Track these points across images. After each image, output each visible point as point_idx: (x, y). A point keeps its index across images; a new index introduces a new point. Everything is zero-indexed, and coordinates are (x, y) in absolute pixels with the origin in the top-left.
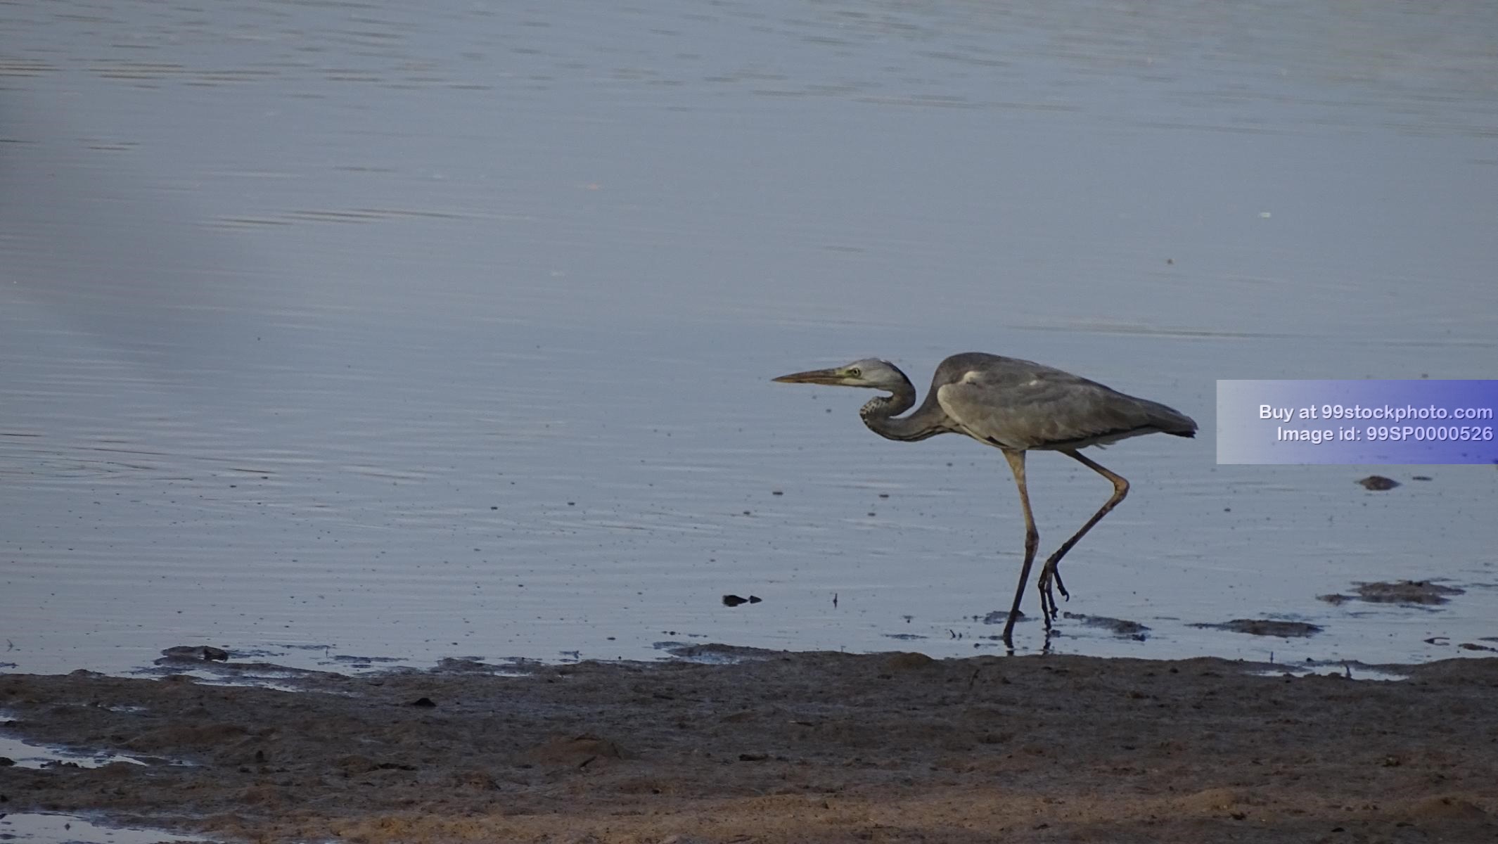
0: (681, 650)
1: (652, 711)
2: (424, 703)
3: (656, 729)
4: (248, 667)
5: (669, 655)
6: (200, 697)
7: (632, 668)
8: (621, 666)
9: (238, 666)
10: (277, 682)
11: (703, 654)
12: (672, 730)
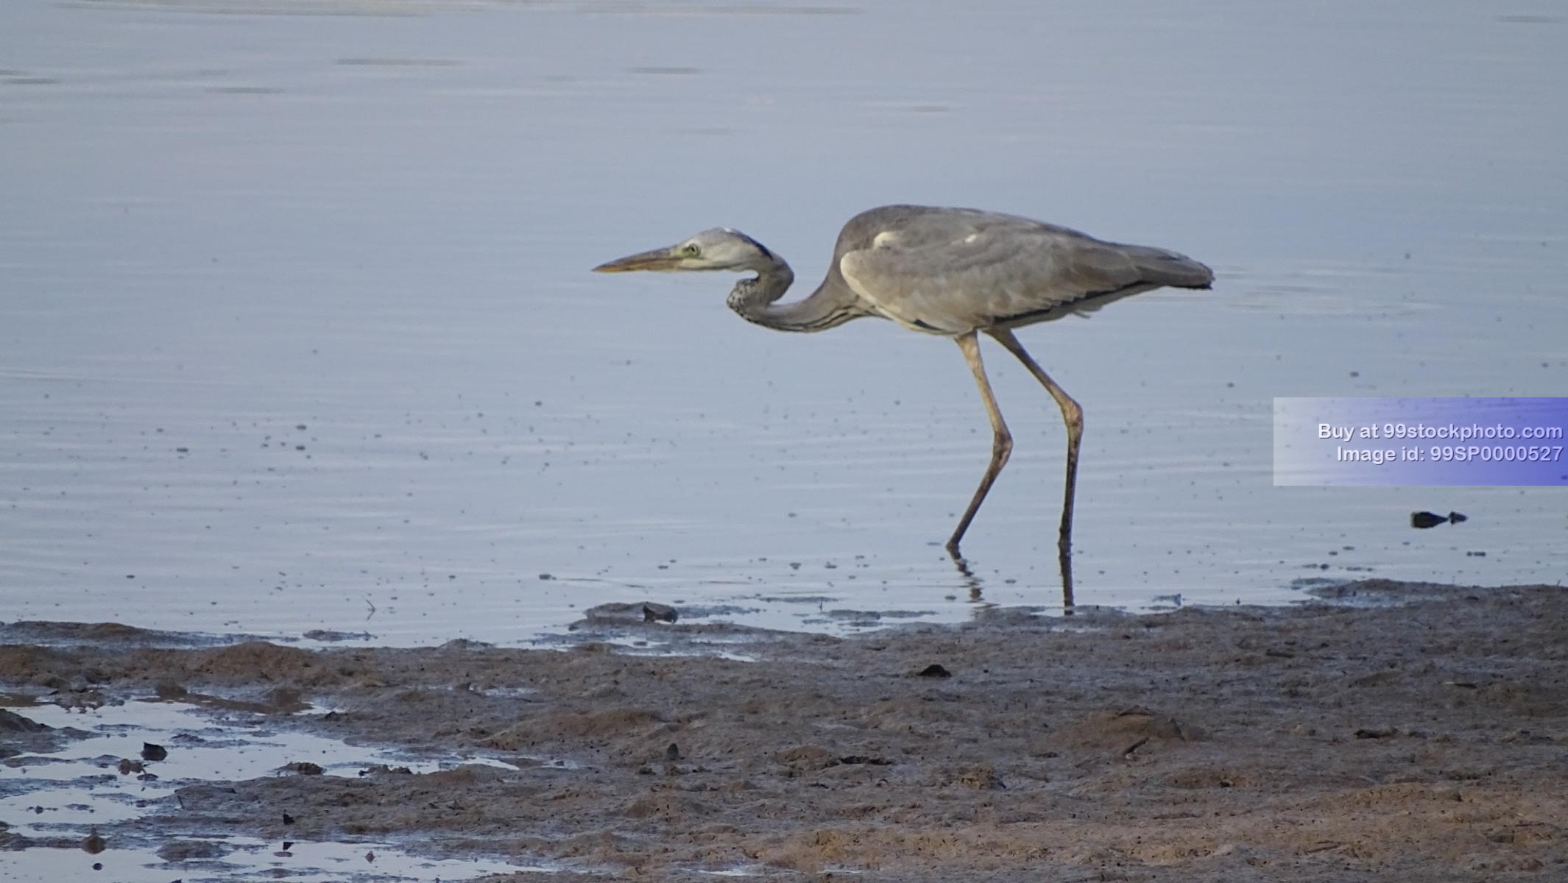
0: (1329, 589)
1: (1257, 674)
2: (935, 671)
3: (1256, 698)
4: (701, 630)
5: (1308, 597)
6: (617, 672)
7: (1250, 615)
8: (1235, 614)
9: (687, 629)
10: (736, 649)
11: (1359, 594)
12: (1277, 699)
